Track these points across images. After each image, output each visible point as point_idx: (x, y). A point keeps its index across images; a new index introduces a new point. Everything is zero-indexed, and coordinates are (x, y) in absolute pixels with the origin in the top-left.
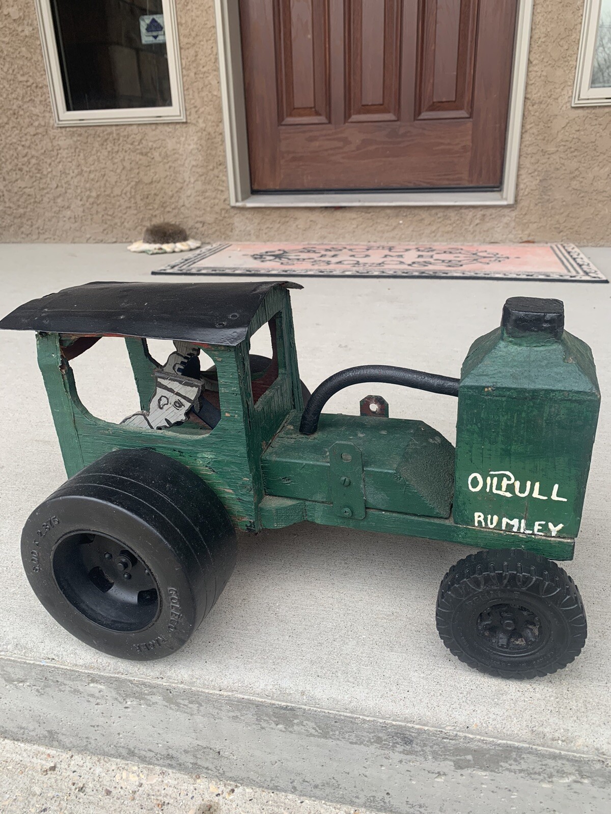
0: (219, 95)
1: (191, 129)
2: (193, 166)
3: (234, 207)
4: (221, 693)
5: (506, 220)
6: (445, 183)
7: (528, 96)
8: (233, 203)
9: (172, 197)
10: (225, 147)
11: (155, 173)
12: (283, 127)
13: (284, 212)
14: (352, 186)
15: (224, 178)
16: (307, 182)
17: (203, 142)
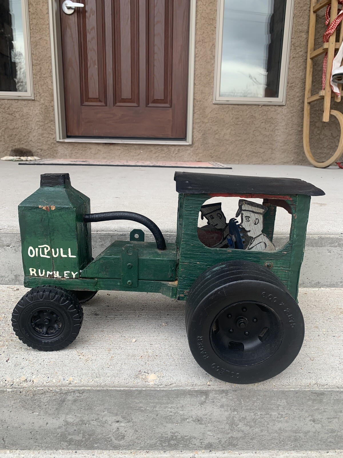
0: (52, 88)
1: (37, 103)
2: (37, 121)
3: (58, 142)
4: (98, 233)
5: (189, 152)
6: (161, 136)
7: (195, 98)
8: (58, 140)
9: (25, 136)
10: (54, 113)
11: (16, 124)
12: (83, 107)
13: (84, 145)
14: (118, 136)
15: (54, 128)
16: (96, 133)
17: (43, 110)
